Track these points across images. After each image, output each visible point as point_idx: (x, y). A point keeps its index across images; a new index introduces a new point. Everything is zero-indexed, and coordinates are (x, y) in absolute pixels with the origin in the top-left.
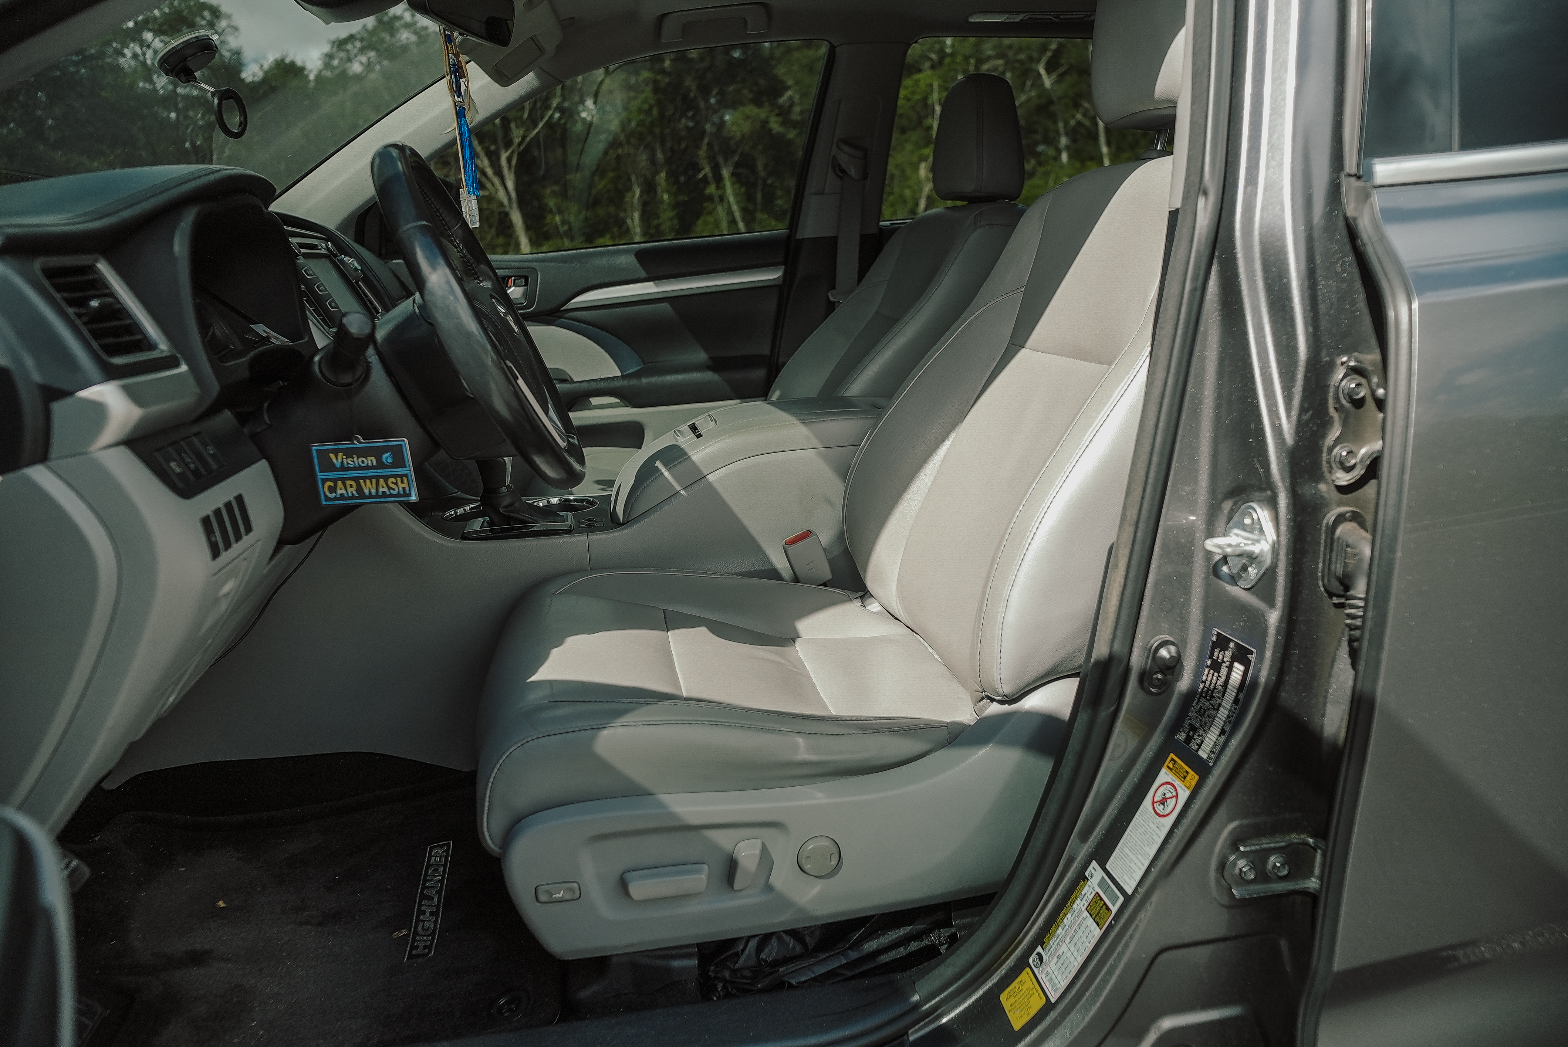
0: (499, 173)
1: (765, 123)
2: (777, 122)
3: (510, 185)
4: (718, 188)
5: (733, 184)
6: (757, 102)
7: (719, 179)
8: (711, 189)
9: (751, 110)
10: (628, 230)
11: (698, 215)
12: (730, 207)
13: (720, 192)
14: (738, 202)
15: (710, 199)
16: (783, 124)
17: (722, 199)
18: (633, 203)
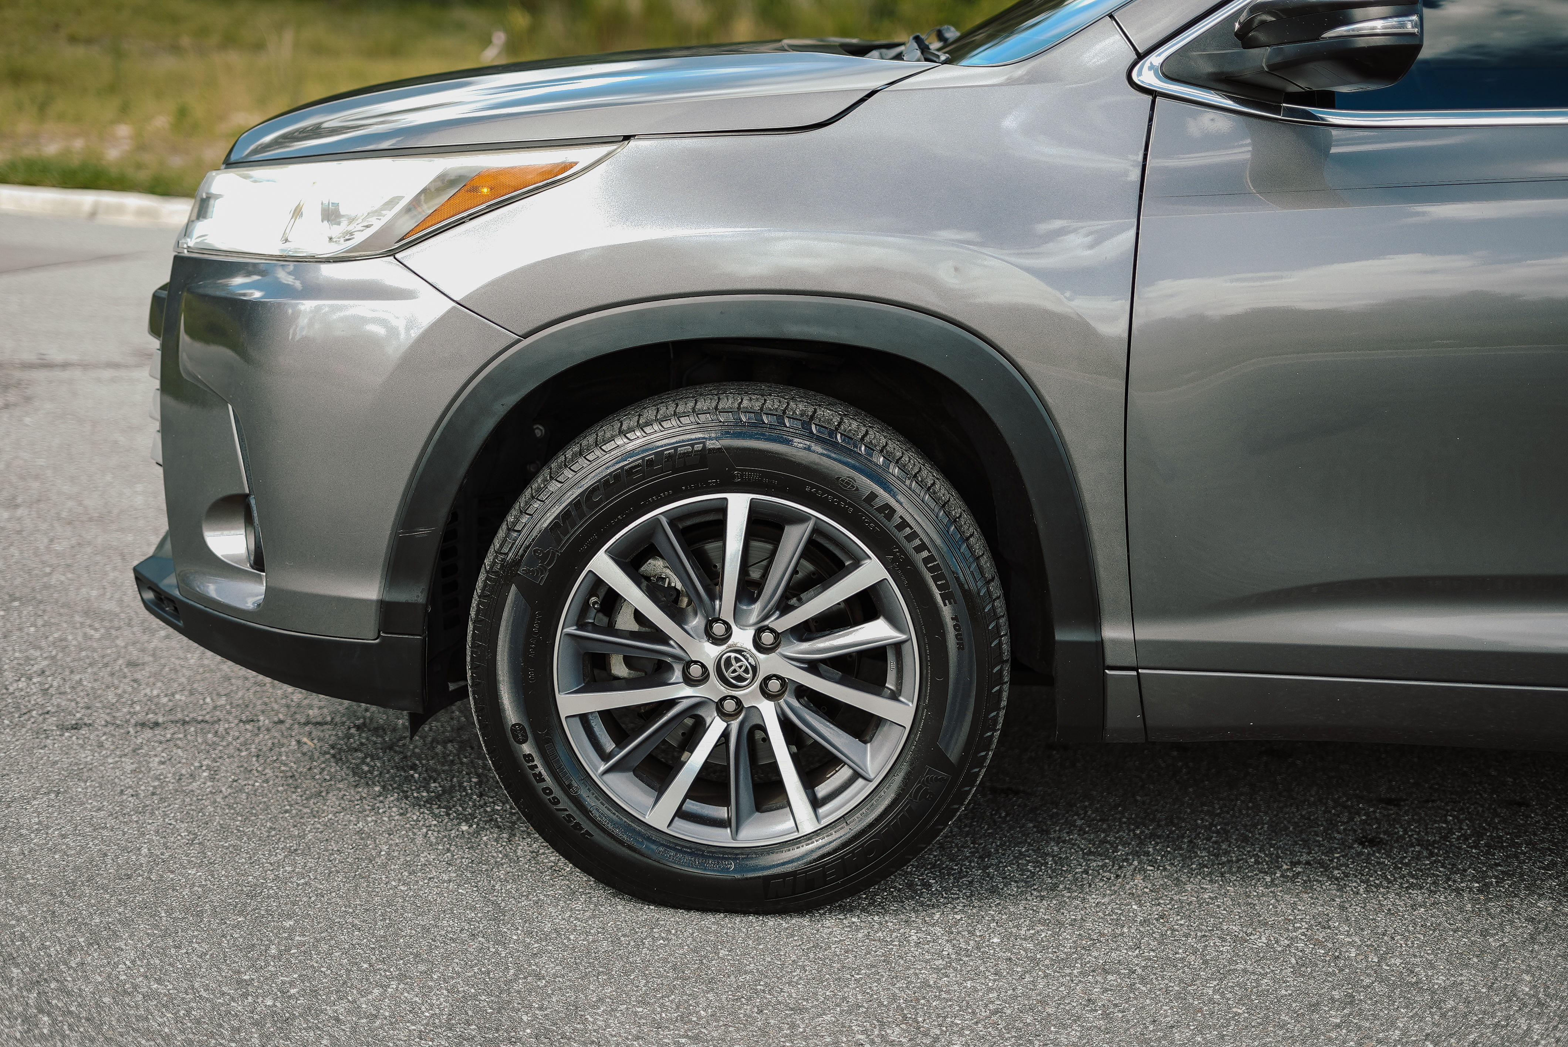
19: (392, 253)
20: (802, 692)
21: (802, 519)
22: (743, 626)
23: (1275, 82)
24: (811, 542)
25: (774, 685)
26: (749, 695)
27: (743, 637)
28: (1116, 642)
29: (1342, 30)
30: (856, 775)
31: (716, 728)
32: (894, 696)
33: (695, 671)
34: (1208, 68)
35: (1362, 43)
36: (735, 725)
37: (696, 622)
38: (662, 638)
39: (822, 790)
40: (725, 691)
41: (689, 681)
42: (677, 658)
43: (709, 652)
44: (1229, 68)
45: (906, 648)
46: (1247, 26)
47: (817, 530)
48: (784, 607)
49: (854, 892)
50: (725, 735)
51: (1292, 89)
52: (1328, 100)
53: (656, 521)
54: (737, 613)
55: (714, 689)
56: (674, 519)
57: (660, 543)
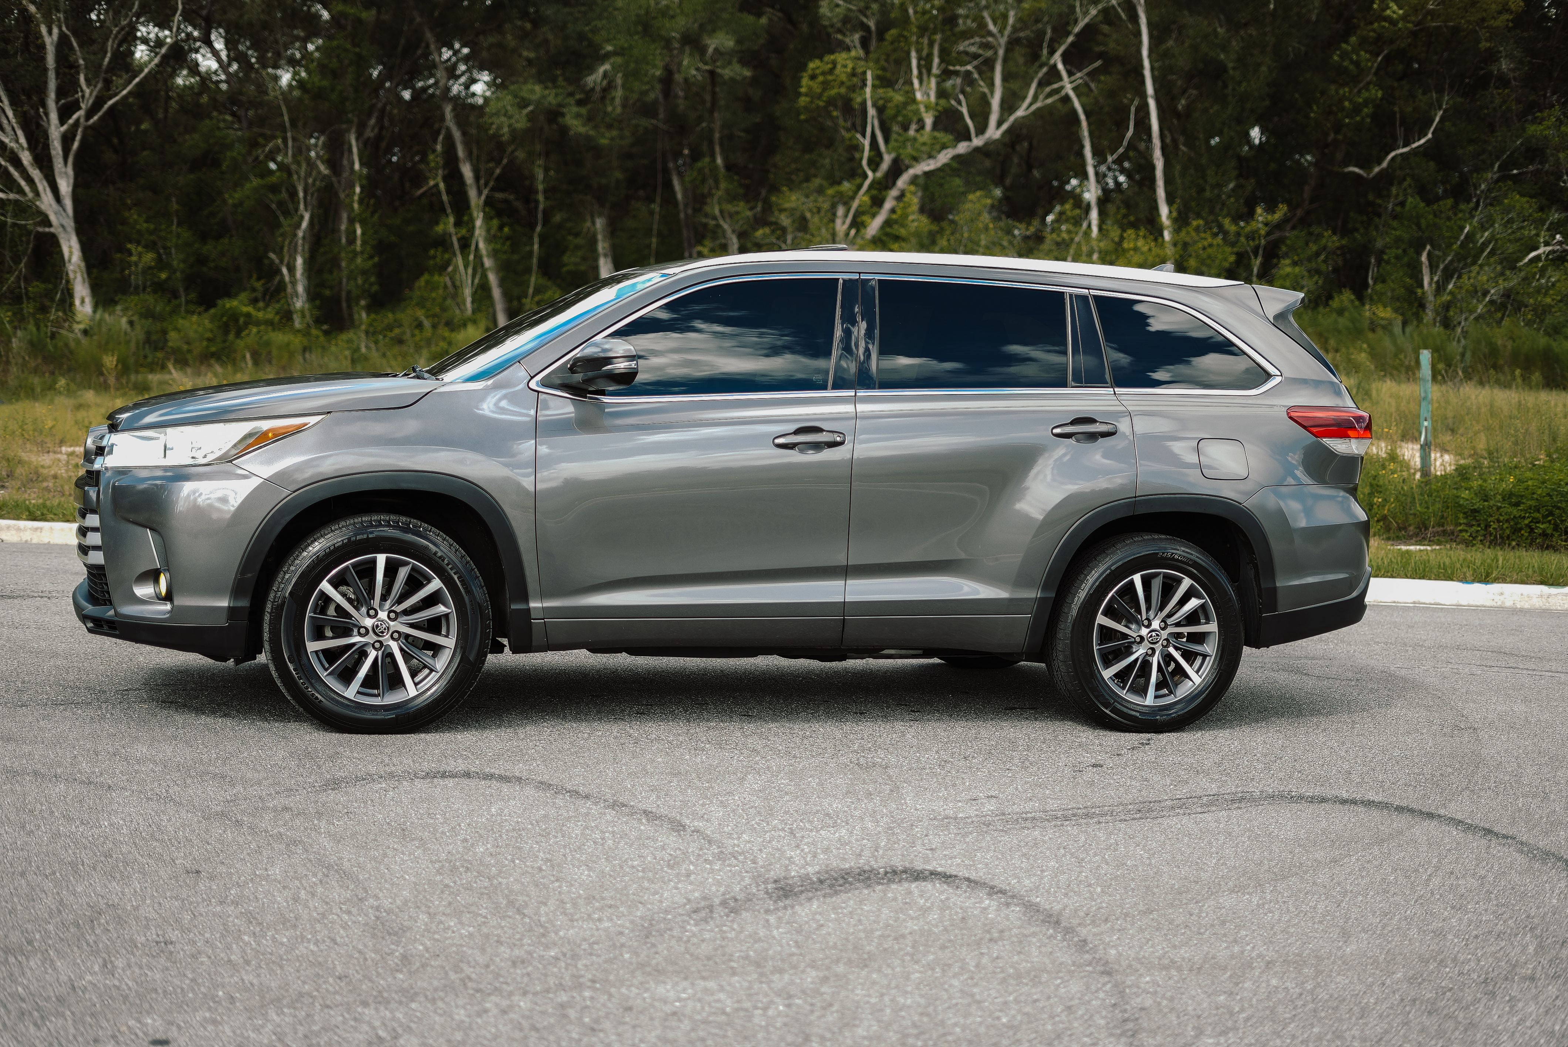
0: (44, 161)
1: (554, 115)
2: (578, 116)
3: (65, 186)
4: (458, 224)
5: (487, 218)
6: (545, 76)
7: (461, 206)
8: (448, 225)
9: (535, 91)
10: (281, 287)
11: (420, 271)
12: (478, 256)
13: (463, 232)
14: (494, 254)
15: (443, 242)
16: (589, 119)
17: (465, 244)
18: (295, 235)
19: (231, 461)
20: (407, 636)
21: (407, 563)
22: (382, 610)
23: (584, 387)
24: (410, 575)
25: (396, 635)
26: (386, 639)
27: (383, 615)
28: (535, 608)
29: (609, 367)
30: (432, 671)
31: (372, 654)
32: (447, 636)
33: (363, 631)
34: (559, 382)
35: (617, 371)
36: (380, 653)
37: (364, 610)
38: (348, 615)
39: (417, 679)
40: (376, 638)
41: (360, 634)
42: (355, 626)
43: (369, 622)
44: (566, 382)
45: (450, 616)
46: (572, 366)
47: (414, 569)
48: (399, 601)
49: (431, 721)
50: (376, 659)
51: (591, 389)
52: (603, 393)
53: (347, 567)
54: (381, 606)
55: (371, 638)
56: (354, 566)
57: (349, 579)
